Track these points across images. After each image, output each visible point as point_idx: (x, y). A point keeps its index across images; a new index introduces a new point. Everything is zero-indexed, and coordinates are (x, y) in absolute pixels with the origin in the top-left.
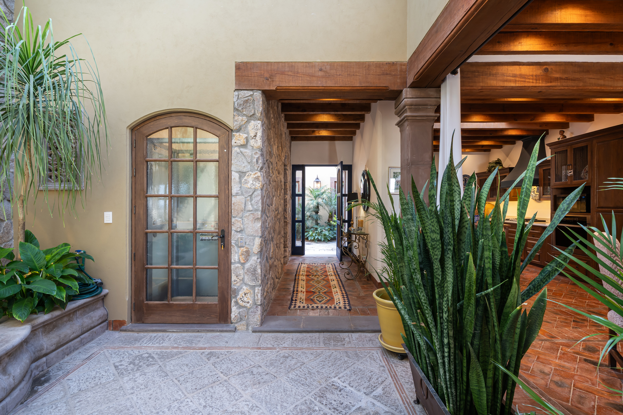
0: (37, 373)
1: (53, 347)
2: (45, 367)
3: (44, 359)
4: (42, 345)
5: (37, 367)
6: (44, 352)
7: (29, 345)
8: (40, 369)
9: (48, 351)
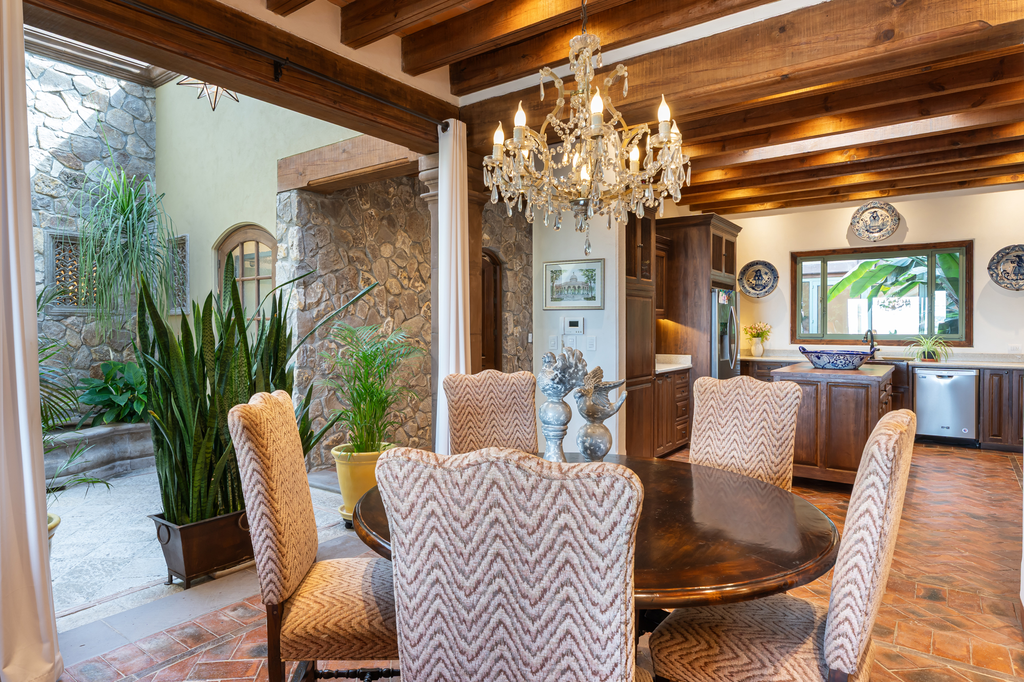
0: (121, 470)
1: (138, 454)
2: (129, 468)
3: (129, 461)
4: (126, 449)
5: (122, 466)
6: (128, 455)
7: (116, 445)
8: (124, 468)
9: (132, 455)
